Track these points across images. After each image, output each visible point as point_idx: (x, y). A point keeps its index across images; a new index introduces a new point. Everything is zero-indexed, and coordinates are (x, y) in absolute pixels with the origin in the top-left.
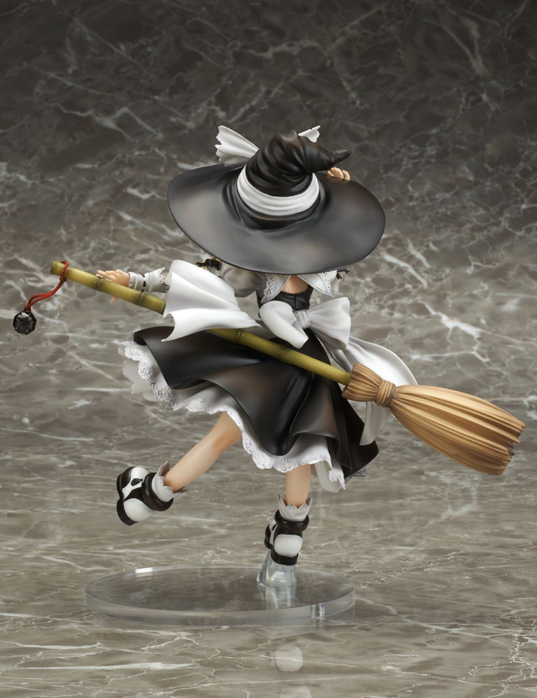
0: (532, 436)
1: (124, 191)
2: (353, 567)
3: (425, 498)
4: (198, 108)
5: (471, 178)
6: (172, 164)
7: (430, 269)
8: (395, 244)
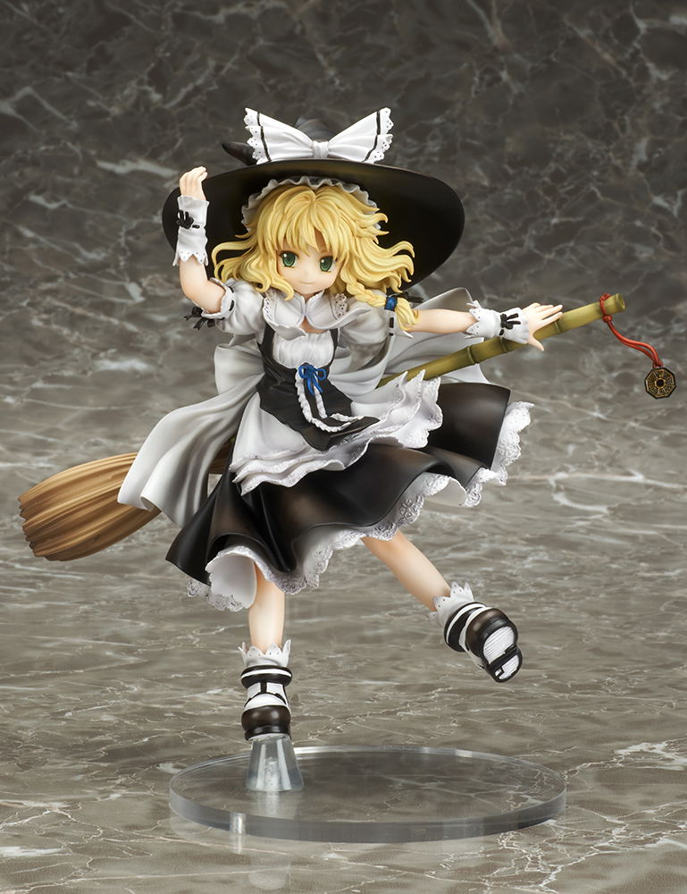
0: (558, 526)
1: (24, 198)
2: (301, 710)
3: (410, 612)
4: (124, 88)
5: (486, 183)
6: (90, 162)
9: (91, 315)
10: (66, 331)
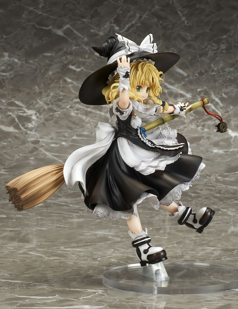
1: (67, 67)
3: (221, 223)
4: (105, 25)
6: (92, 53)
7: (223, 107)
8: (205, 94)
9: (93, 111)
10: (84, 117)
